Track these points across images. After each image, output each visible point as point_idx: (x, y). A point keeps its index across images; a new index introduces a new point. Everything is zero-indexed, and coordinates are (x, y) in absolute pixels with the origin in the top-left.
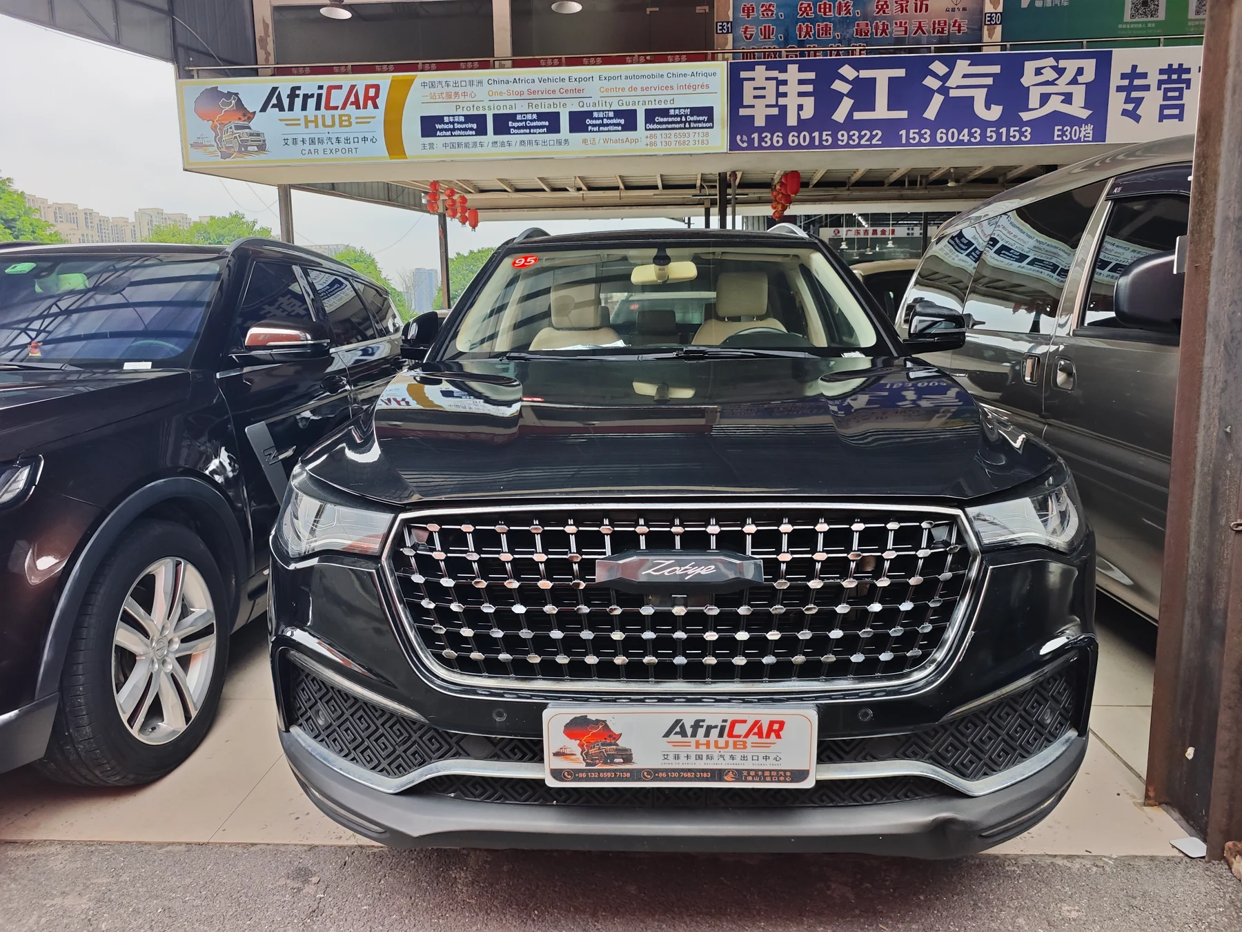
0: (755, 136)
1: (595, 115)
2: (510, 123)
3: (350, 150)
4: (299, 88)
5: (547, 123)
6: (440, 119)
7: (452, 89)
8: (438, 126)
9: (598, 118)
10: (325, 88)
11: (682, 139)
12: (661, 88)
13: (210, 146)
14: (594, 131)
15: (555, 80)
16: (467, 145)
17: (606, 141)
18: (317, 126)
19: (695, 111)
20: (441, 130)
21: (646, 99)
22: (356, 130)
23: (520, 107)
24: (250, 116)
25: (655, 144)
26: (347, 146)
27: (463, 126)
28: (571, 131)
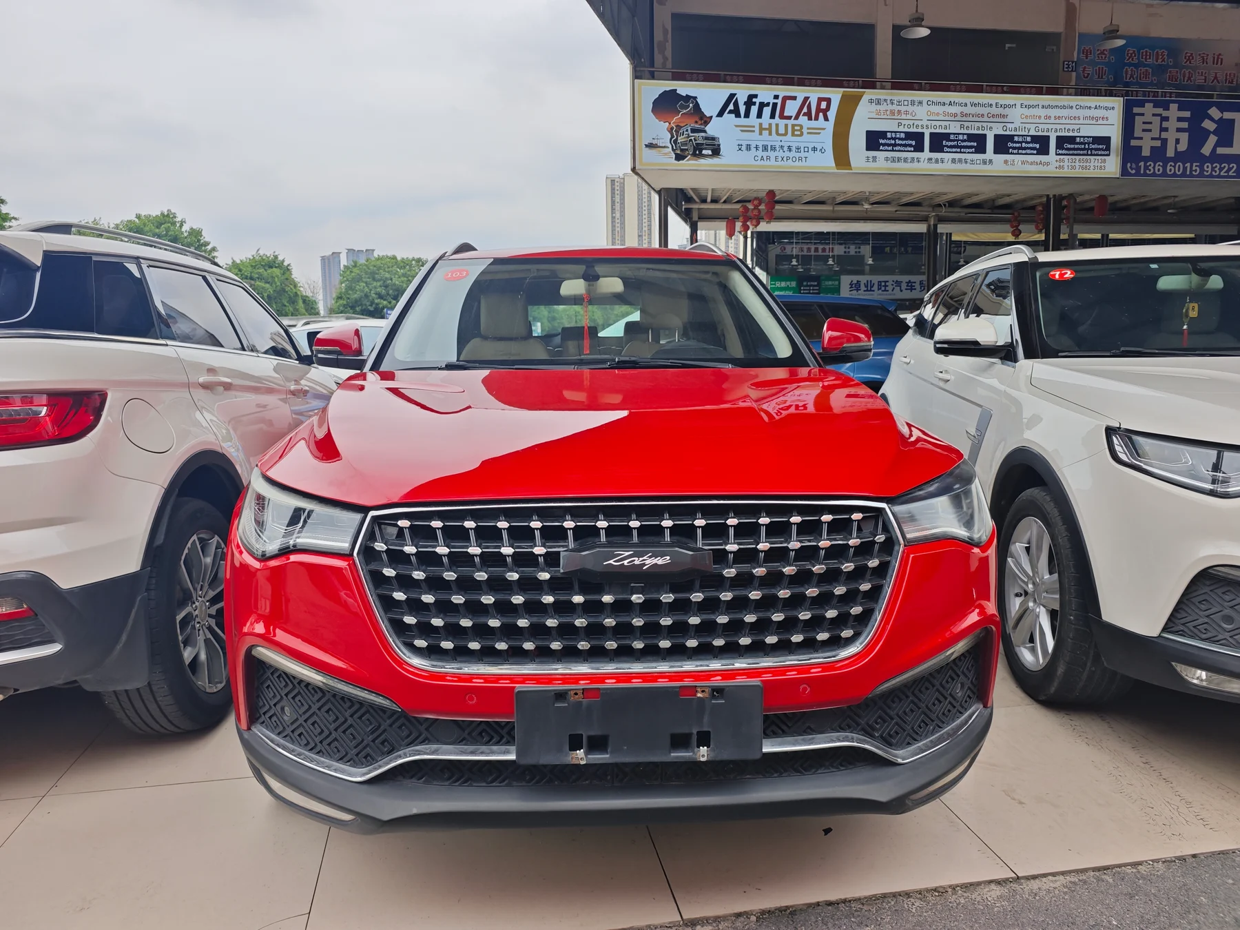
0: (1142, 164)
1: (1016, 139)
2: (944, 142)
3: (800, 159)
4: (756, 96)
5: (975, 144)
6: (883, 134)
7: (895, 107)
8: (881, 141)
9: (1018, 142)
10: (780, 98)
11: (1085, 164)
12: (1070, 118)
13: (665, 147)
14: (1014, 154)
15: (984, 105)
16: (905, 160)
17: (1023, 163)
18: (770, 134)
19: (1097, 140)
20: (884, 145)
21: (1058, 127)
22: (807, 140)
23: (954, 128)
24: (706, 120)
25: (1062, 167)
26: (798, 155)
27: (904, 142)
28: (995, 153)
